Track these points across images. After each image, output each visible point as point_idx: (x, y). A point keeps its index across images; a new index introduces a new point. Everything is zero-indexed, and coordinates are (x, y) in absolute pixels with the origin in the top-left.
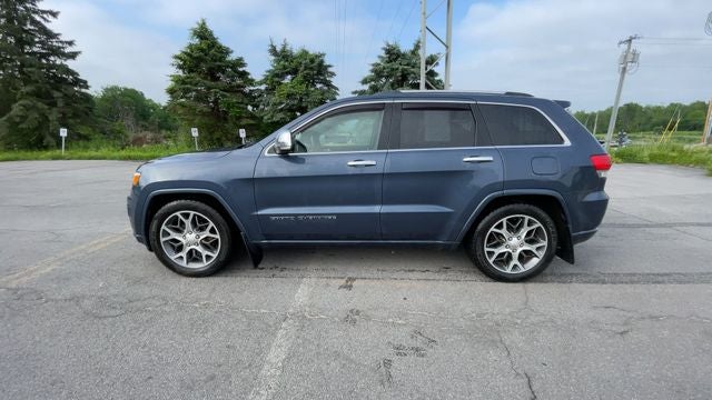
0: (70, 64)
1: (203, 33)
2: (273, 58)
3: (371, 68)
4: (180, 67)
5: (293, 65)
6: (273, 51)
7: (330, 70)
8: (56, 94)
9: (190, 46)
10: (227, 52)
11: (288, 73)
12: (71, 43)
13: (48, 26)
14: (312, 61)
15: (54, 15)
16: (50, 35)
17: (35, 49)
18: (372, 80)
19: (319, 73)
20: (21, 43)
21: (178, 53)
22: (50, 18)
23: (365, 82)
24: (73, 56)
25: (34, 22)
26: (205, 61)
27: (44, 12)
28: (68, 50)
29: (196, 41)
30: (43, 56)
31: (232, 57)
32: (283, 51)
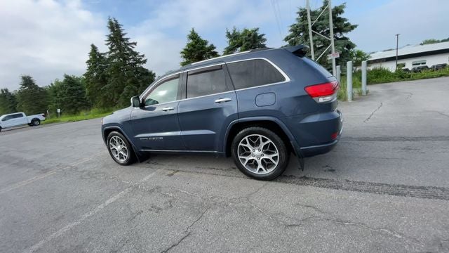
0: (144, 66)
1: (194, 36)
2: (229, 39)
3: (290, 28)
4: (184, 57)
5: (239, 41)
6: (229, 35)
7: (264, 37)
8: (140, 81)
9: (189, 45)
10: (206, 43)
11: (238, 46)
12: (143, 56)
13: (134, 50)
14: (250, 35)
15: (135, 44)
16: (136, 54)
17: (130, 62)
18: (292, 36)
19: (255, 42)
20: (125, 59)
21: (183, 50)
22: (134, 46)
23: (287, 39)
24: (145, 62)
25: (129, 49)
26: (195, 51)
27: (131, 44)
28: (143, 59)
29: (191, 41)
30: (134, 64)
31: (208, 45)
32: (234, 34)
